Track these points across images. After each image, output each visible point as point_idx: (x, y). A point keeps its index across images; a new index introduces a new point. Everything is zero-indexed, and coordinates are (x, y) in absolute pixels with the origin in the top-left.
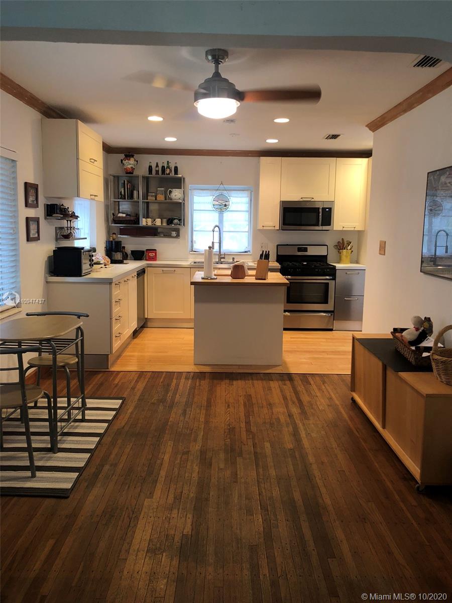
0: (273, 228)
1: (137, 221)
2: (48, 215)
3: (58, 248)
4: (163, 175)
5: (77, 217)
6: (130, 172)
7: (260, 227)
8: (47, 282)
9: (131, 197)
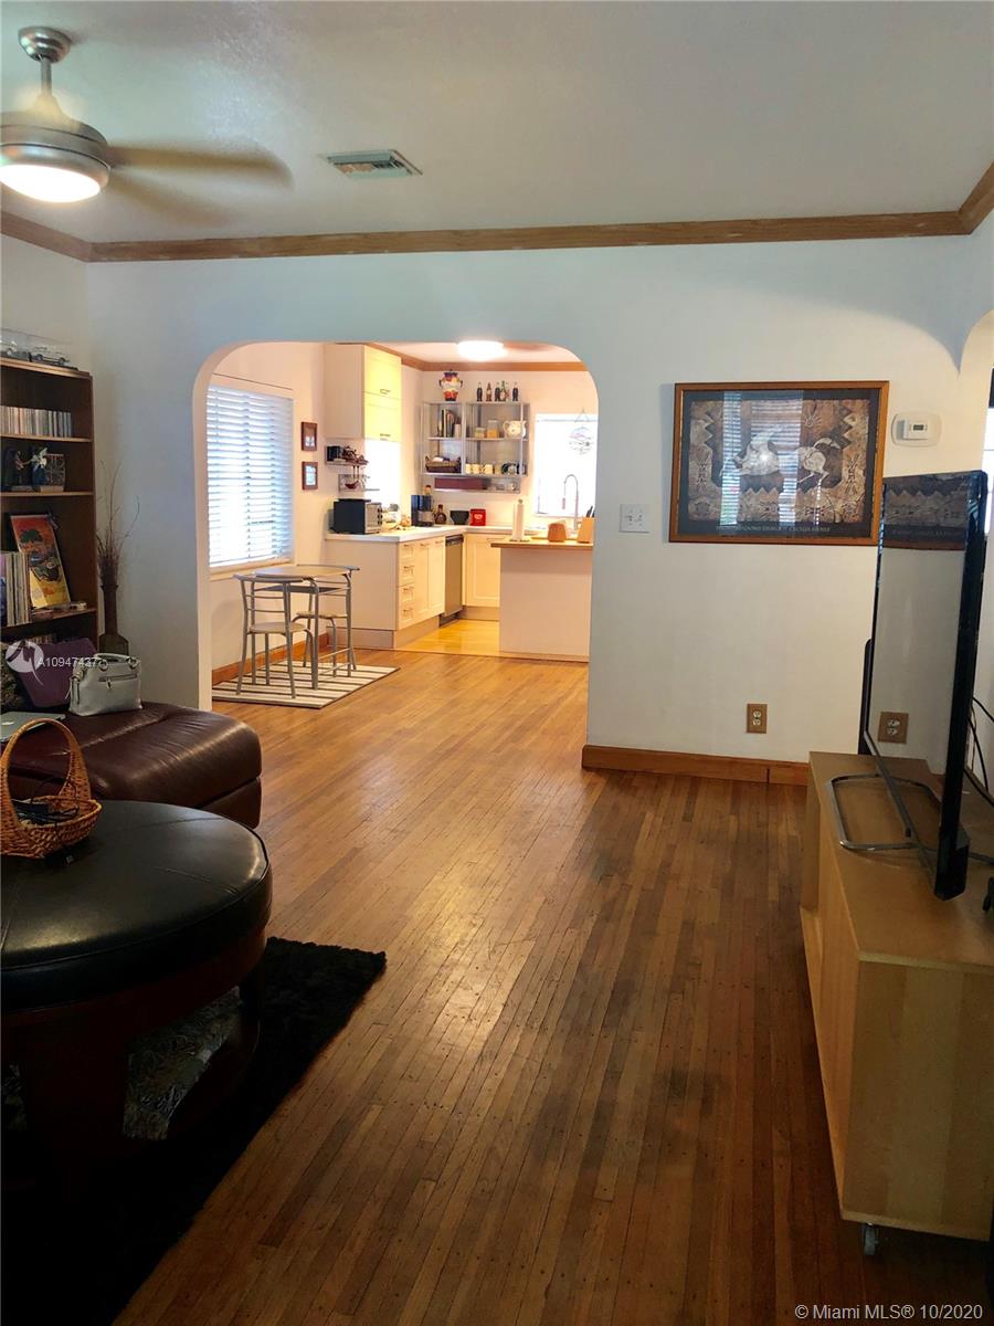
1: (457, 469)
2: (329, 460)
3: (341, 500)
4: (498, 402)
5: (365, 462)
6: (450, 397)
8: (326, 540)
9: (452, 434)
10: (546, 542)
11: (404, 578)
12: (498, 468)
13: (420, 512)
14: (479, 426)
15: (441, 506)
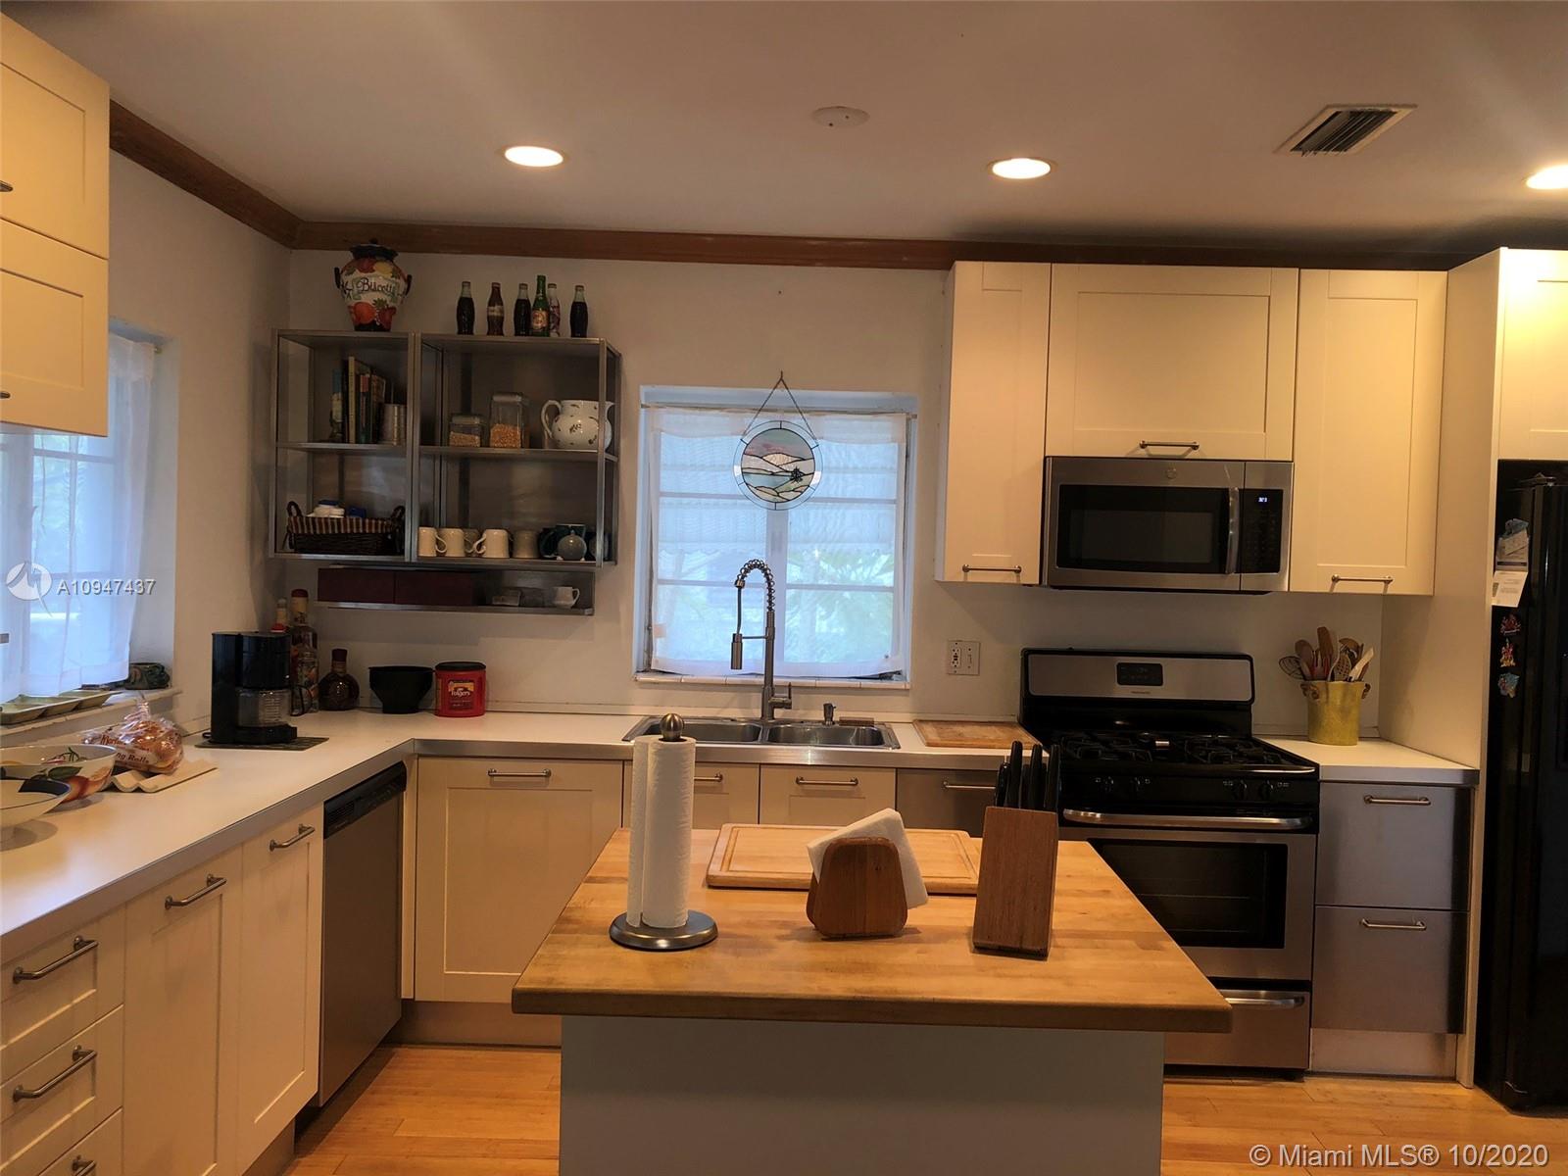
0: (1012, 578)
1: (392, 541)
4: (523, 339)
6: (376, 322)
7: (952, 573)
9: (376, 435)
12: (526, 538)
13: (243, 694)
14: (466, 410)
15: (340, 655)
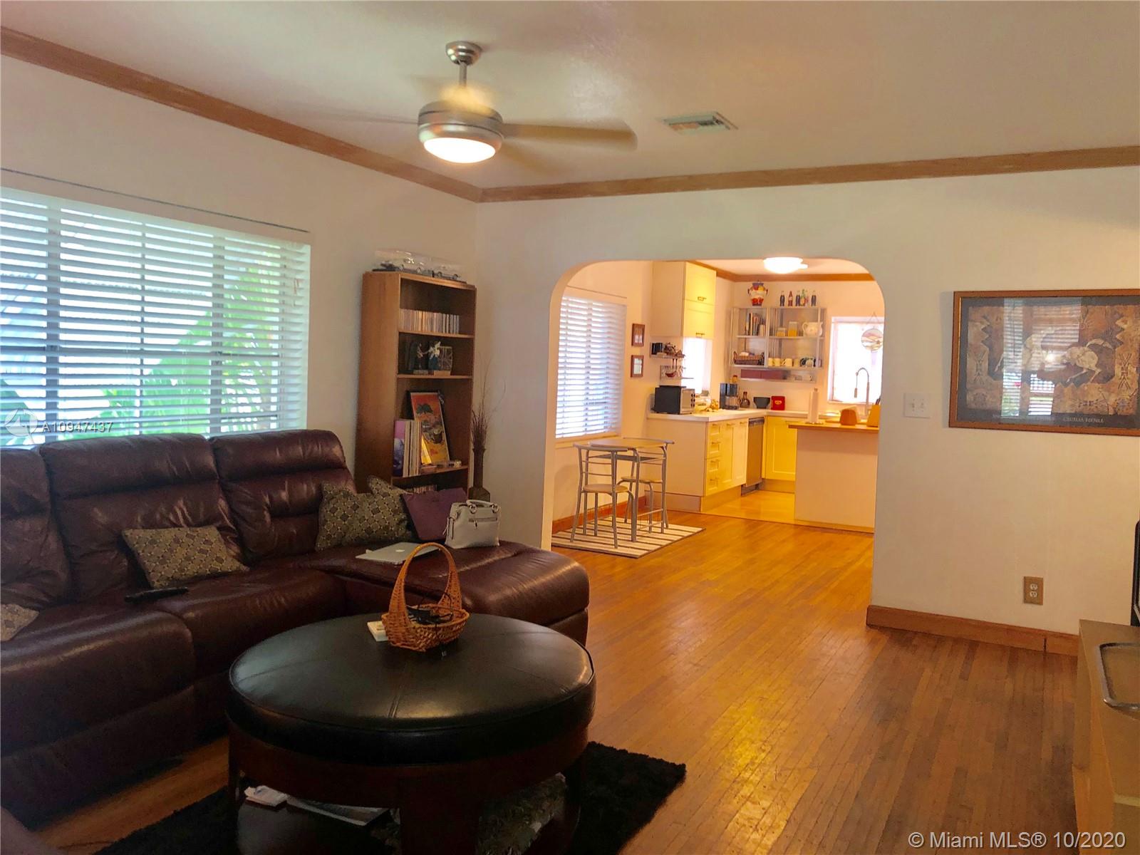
1: (761, 362)
2: (653, 353)
3: (661, 386)
4: (798, 307)
5: (683, 356)
6: (756, 302)
8: (648, 419)
9: (758, 333)
10: (838, 426)
11: (712, 452)
12: (797, 361)
13: (727, 398)
14: (781, 326)
15: (745, 393)
